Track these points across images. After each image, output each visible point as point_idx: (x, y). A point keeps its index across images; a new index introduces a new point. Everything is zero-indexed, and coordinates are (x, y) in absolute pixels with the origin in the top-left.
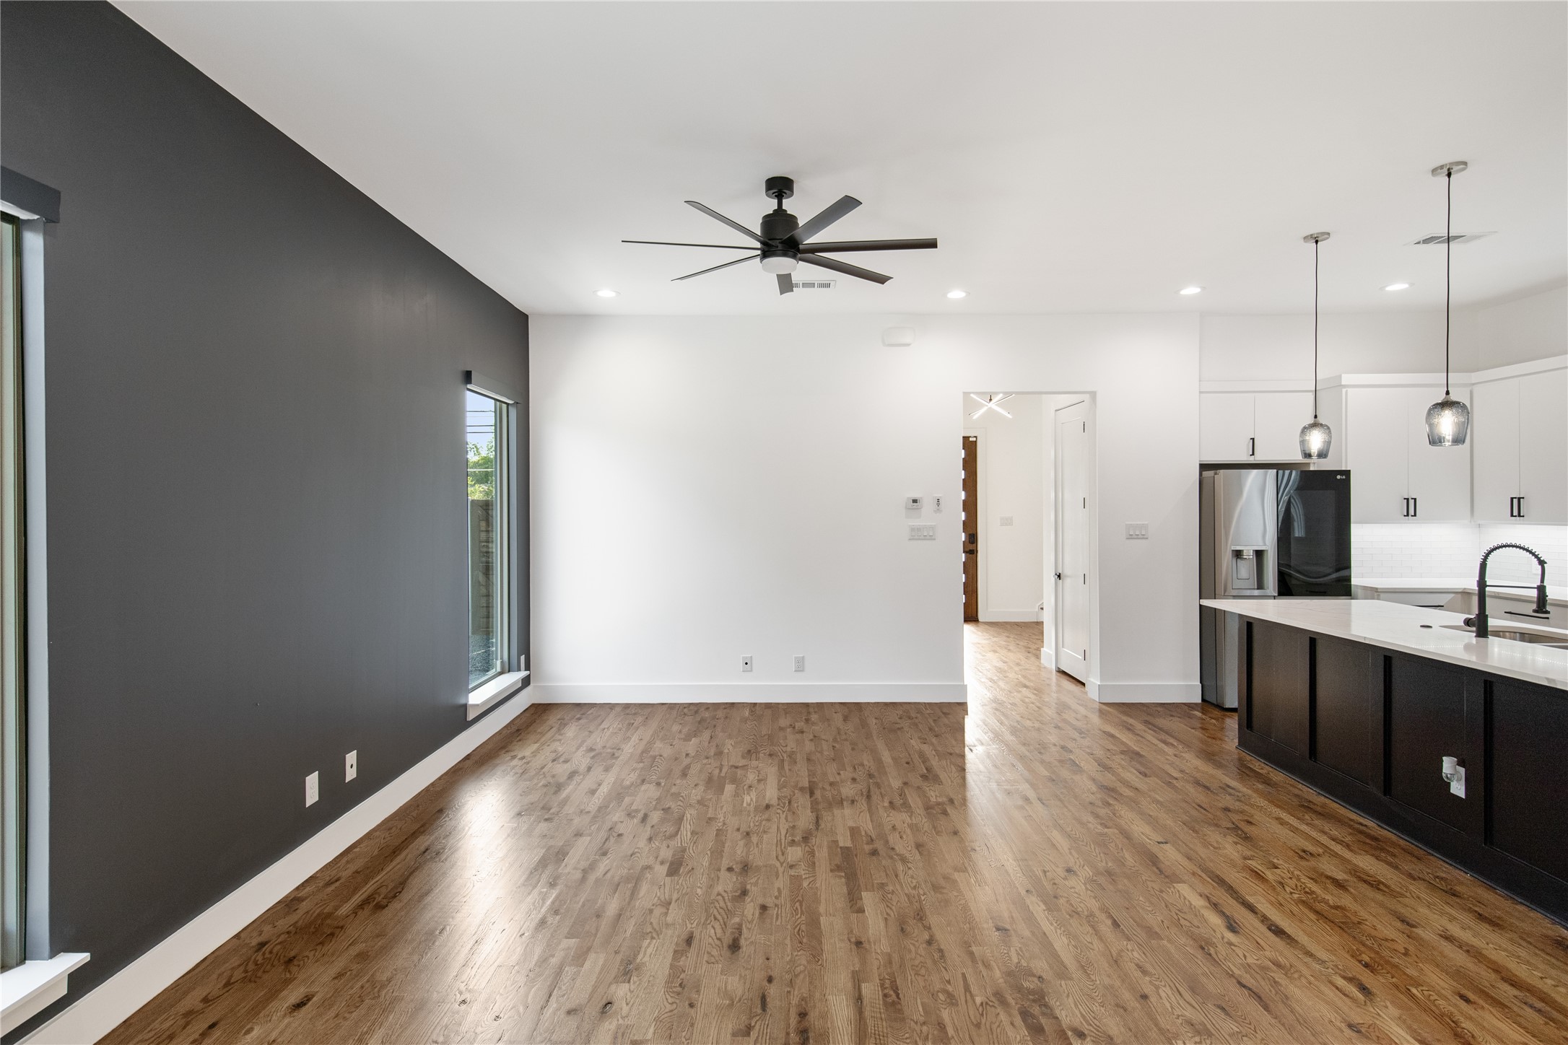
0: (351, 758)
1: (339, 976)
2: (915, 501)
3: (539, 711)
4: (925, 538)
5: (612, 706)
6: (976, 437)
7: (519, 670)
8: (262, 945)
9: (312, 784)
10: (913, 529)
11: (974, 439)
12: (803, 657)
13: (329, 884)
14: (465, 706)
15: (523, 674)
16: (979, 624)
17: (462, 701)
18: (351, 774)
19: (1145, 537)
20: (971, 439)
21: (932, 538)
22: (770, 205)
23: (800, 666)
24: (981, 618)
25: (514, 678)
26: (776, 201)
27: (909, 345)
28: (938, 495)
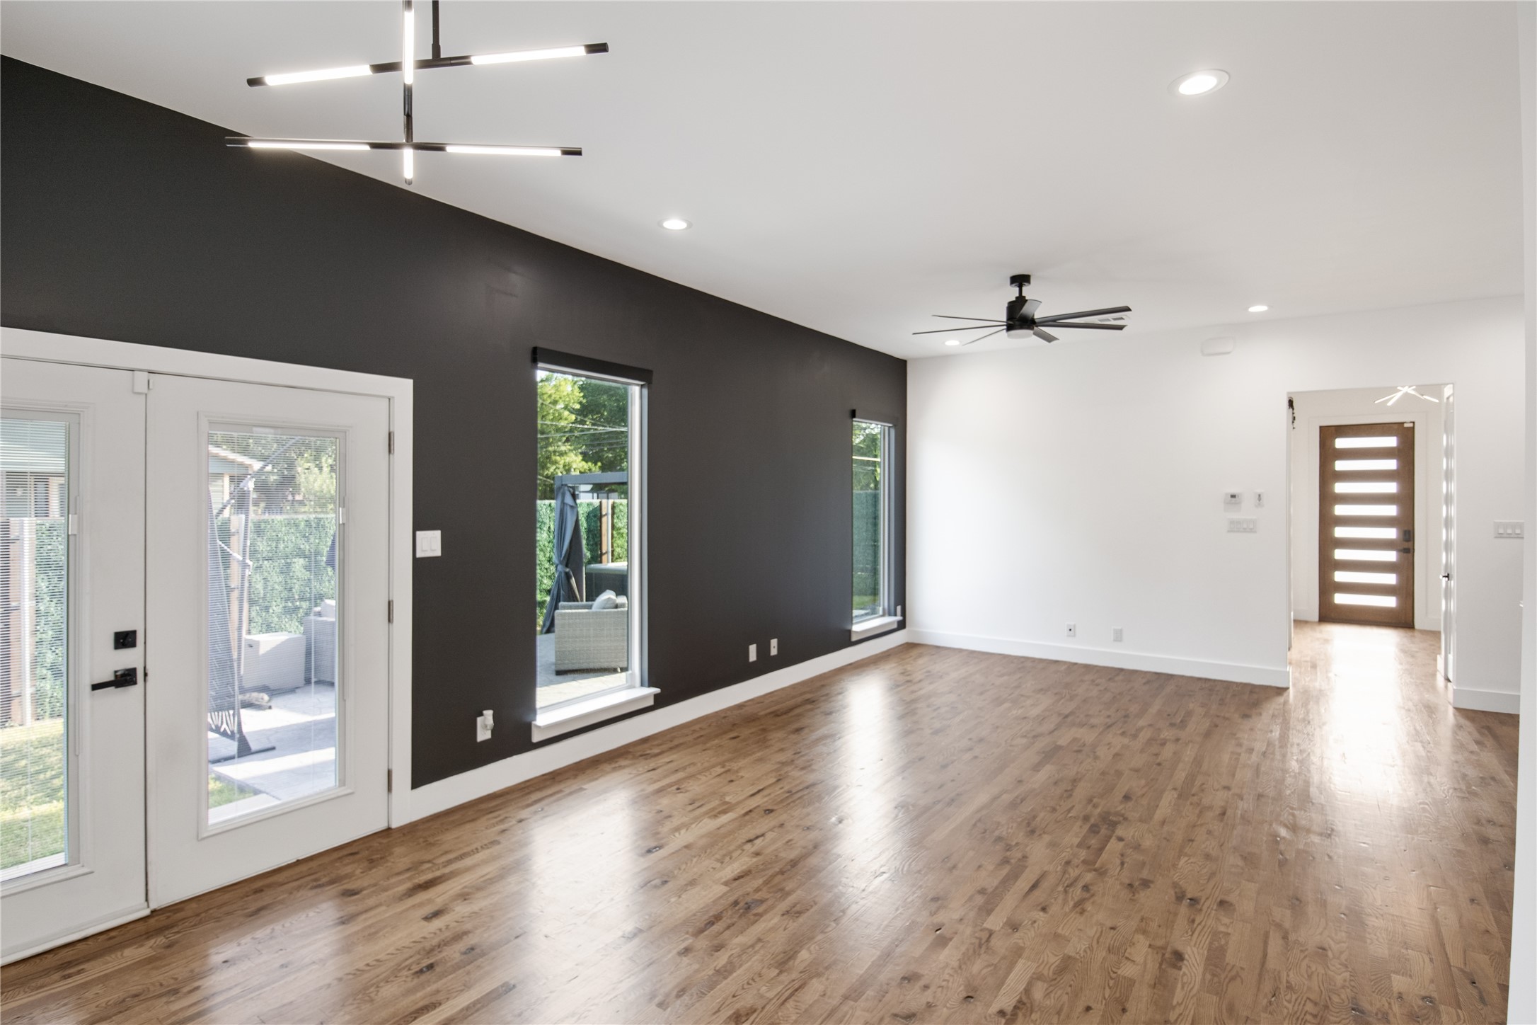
0: (774, 642)
1: (752, 733)
2: (1233, 496)
3: (910, 646)
4: (1245, 530)
5: (960, 650)
6: (1414, 423)
7: (895, 615)
8: (725, 717)
9: (753, 649)
10: (1232, 522)
11: (1411, 425)
12: (1121, 630)
13: (758, 703)
14: (850, 632)
15: (899, 618)
16: (1416, 634)
17: (848, 628)
18: (774, 652)
19: (1520, 536)
20: (1406, 425)
21: (1252, 531)
22: (1013, 293)
23: (1118, 636)
24: (1417, 625)
25: (892, 620)
26: (1017, 289)
27: (1229, 353)
28: (1259, 491)
